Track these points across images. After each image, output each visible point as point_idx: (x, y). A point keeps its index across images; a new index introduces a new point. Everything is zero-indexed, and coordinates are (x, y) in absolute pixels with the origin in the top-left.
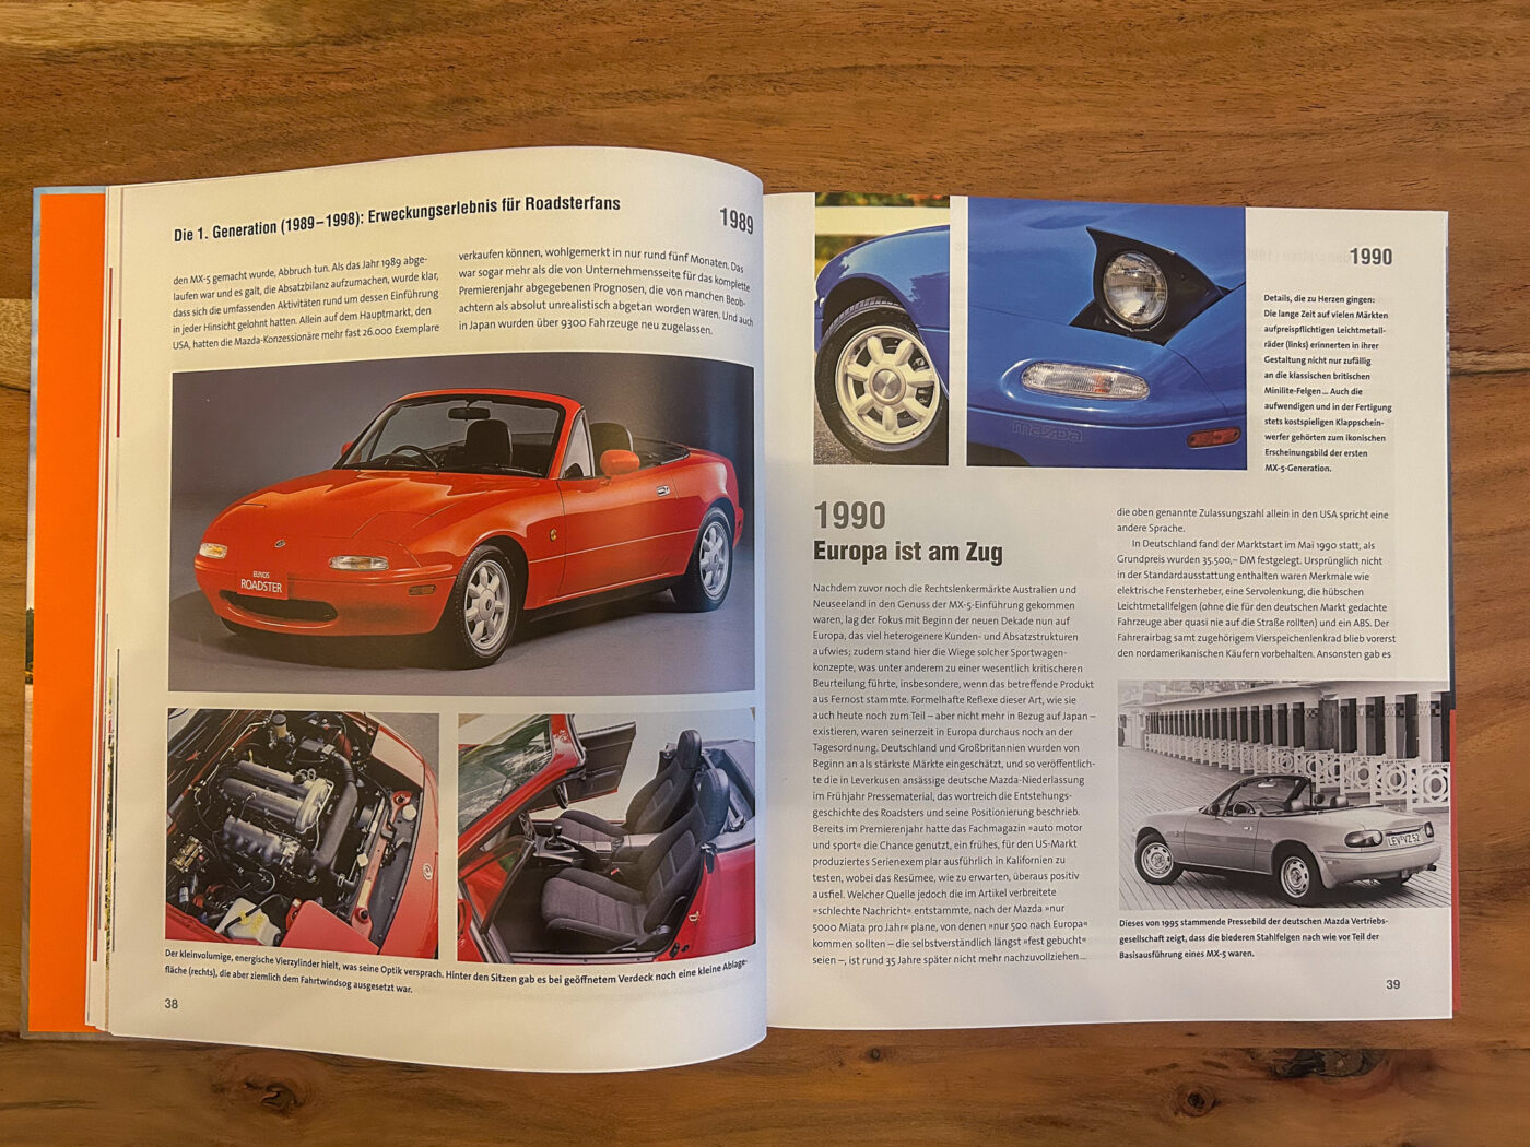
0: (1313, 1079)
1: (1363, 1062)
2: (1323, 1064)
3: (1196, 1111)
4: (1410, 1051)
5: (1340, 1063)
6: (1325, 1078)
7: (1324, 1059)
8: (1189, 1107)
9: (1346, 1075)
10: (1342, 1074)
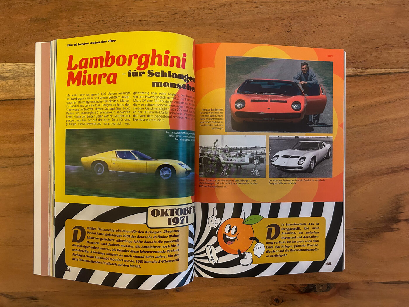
0: (313, 293)
1: (328, 287)
2: (316, 288)
3: (277, 304)
4: (342, 283)
5: (321, 288)
6: (316, 292)
7: (316, 287)
8: (274, 303)
9: (323, 291)
10: (321, 291)
